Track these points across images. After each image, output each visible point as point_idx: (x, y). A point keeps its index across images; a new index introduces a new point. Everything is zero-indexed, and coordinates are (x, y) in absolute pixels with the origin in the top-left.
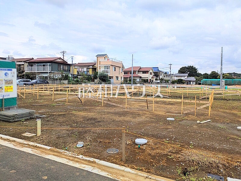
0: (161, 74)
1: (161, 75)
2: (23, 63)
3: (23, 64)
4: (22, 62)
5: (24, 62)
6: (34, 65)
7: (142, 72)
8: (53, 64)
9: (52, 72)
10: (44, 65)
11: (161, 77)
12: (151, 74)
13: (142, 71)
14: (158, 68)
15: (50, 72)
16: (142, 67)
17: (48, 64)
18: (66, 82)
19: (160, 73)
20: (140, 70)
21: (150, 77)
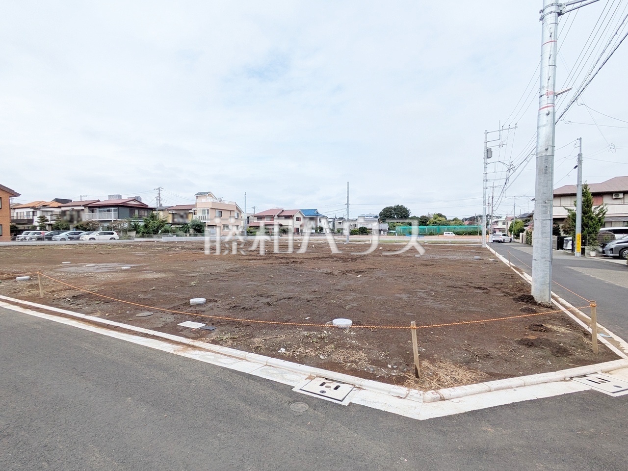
0: (320, 219)
1: (320, 222)
2: (83, 208)
3: (83, 210)
4: (81, 206)
5: (83, 206)
6: (95, 211)
7: (284, 218)
8: (120, 208)
9: (119, 220)
10: (109, 211)
11: (319, 224)
12: (298, 219)
13: (283, 216)
15: (115, 219)
16: (285, 209)
17: (112, 209)
18: (133, 234)
19: (318, 218)
20: (282, 214)
21: (297, 224)
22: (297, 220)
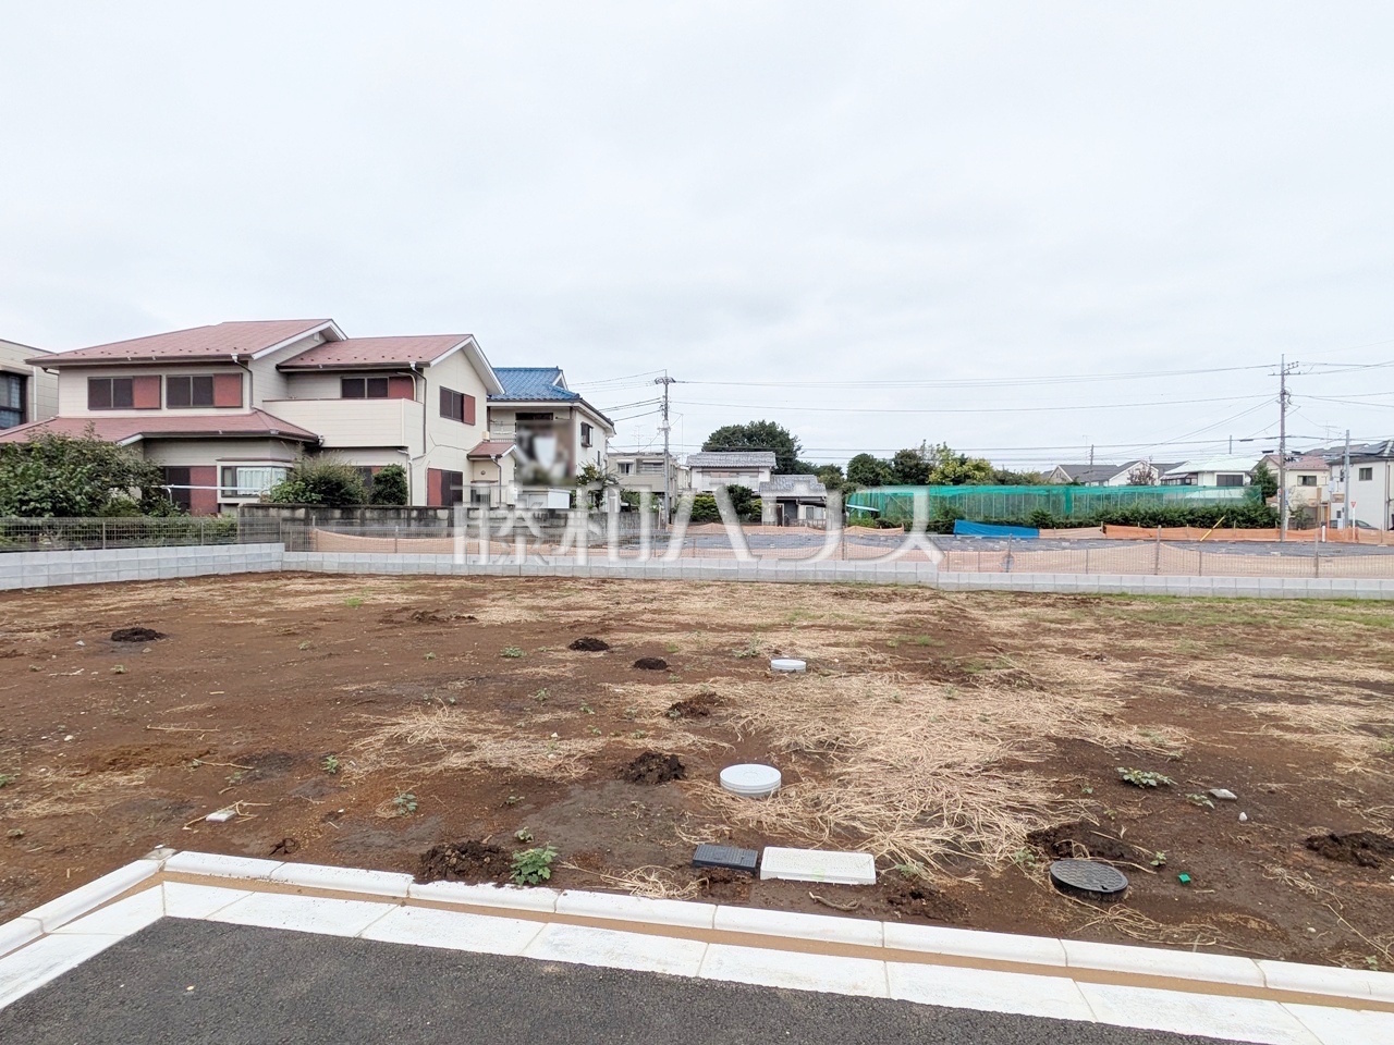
0: (586, 429)
1: (586, 445)
7: (335, 384)
11: (582, 459)
12: (455, 406)
13: (335, 372)
14: (557, 371)
19: (579, 420)
20: (322, 360)
21: (449, 446)
22: (445, 412)
